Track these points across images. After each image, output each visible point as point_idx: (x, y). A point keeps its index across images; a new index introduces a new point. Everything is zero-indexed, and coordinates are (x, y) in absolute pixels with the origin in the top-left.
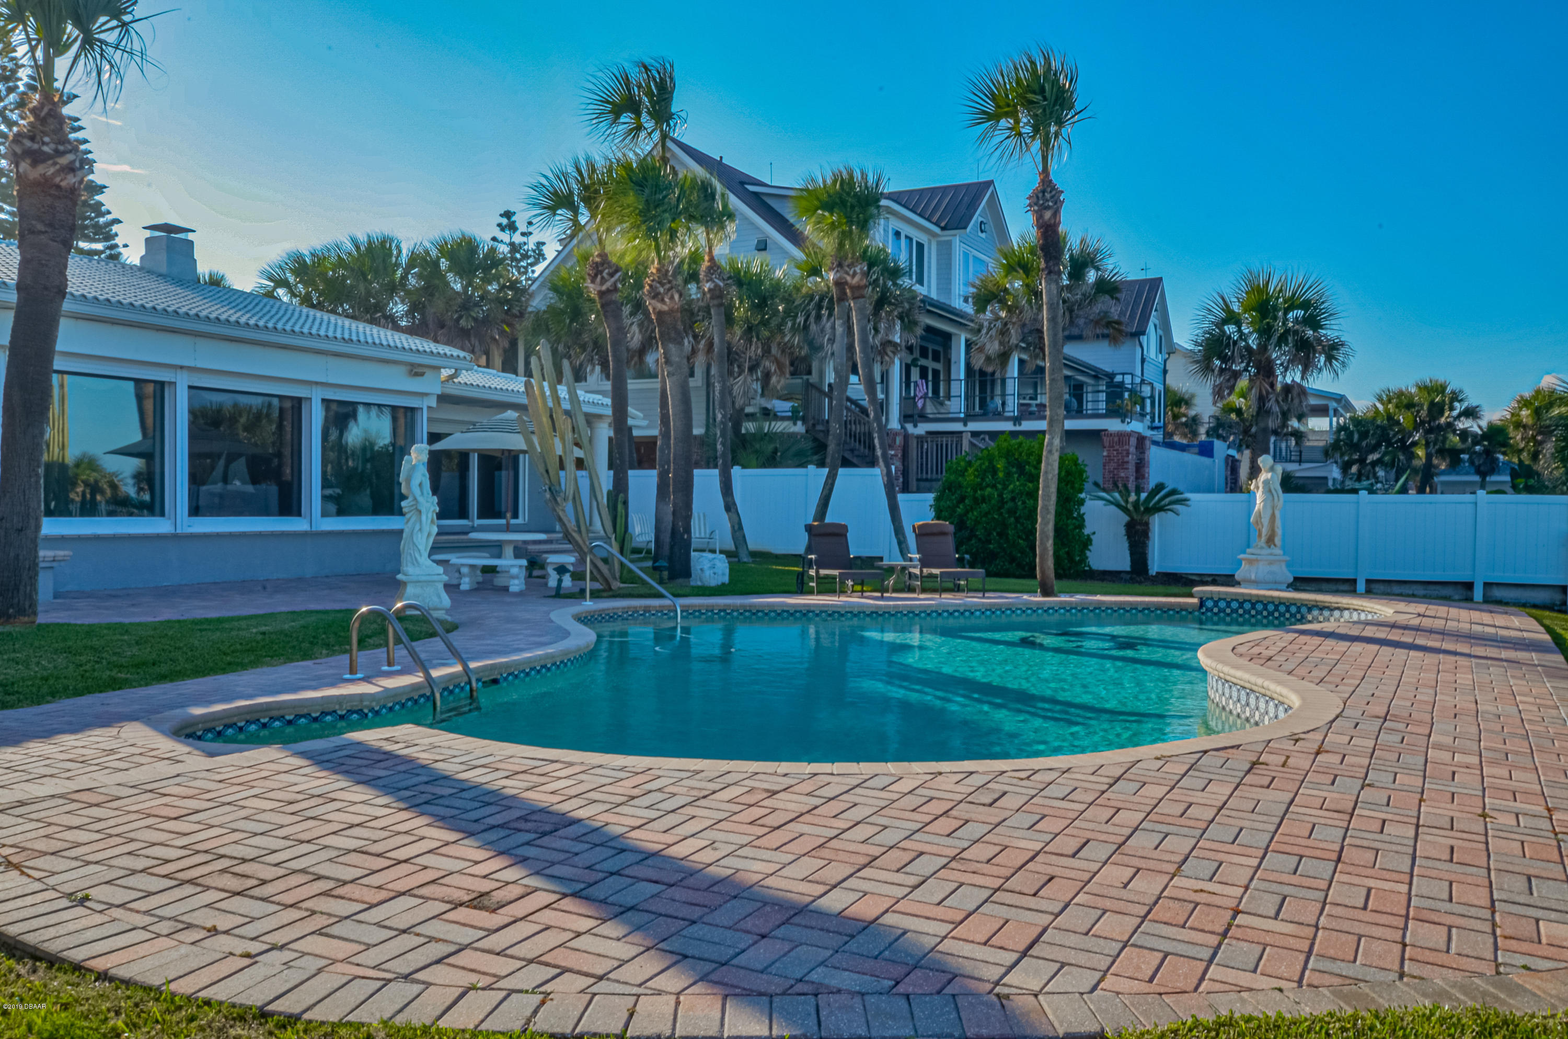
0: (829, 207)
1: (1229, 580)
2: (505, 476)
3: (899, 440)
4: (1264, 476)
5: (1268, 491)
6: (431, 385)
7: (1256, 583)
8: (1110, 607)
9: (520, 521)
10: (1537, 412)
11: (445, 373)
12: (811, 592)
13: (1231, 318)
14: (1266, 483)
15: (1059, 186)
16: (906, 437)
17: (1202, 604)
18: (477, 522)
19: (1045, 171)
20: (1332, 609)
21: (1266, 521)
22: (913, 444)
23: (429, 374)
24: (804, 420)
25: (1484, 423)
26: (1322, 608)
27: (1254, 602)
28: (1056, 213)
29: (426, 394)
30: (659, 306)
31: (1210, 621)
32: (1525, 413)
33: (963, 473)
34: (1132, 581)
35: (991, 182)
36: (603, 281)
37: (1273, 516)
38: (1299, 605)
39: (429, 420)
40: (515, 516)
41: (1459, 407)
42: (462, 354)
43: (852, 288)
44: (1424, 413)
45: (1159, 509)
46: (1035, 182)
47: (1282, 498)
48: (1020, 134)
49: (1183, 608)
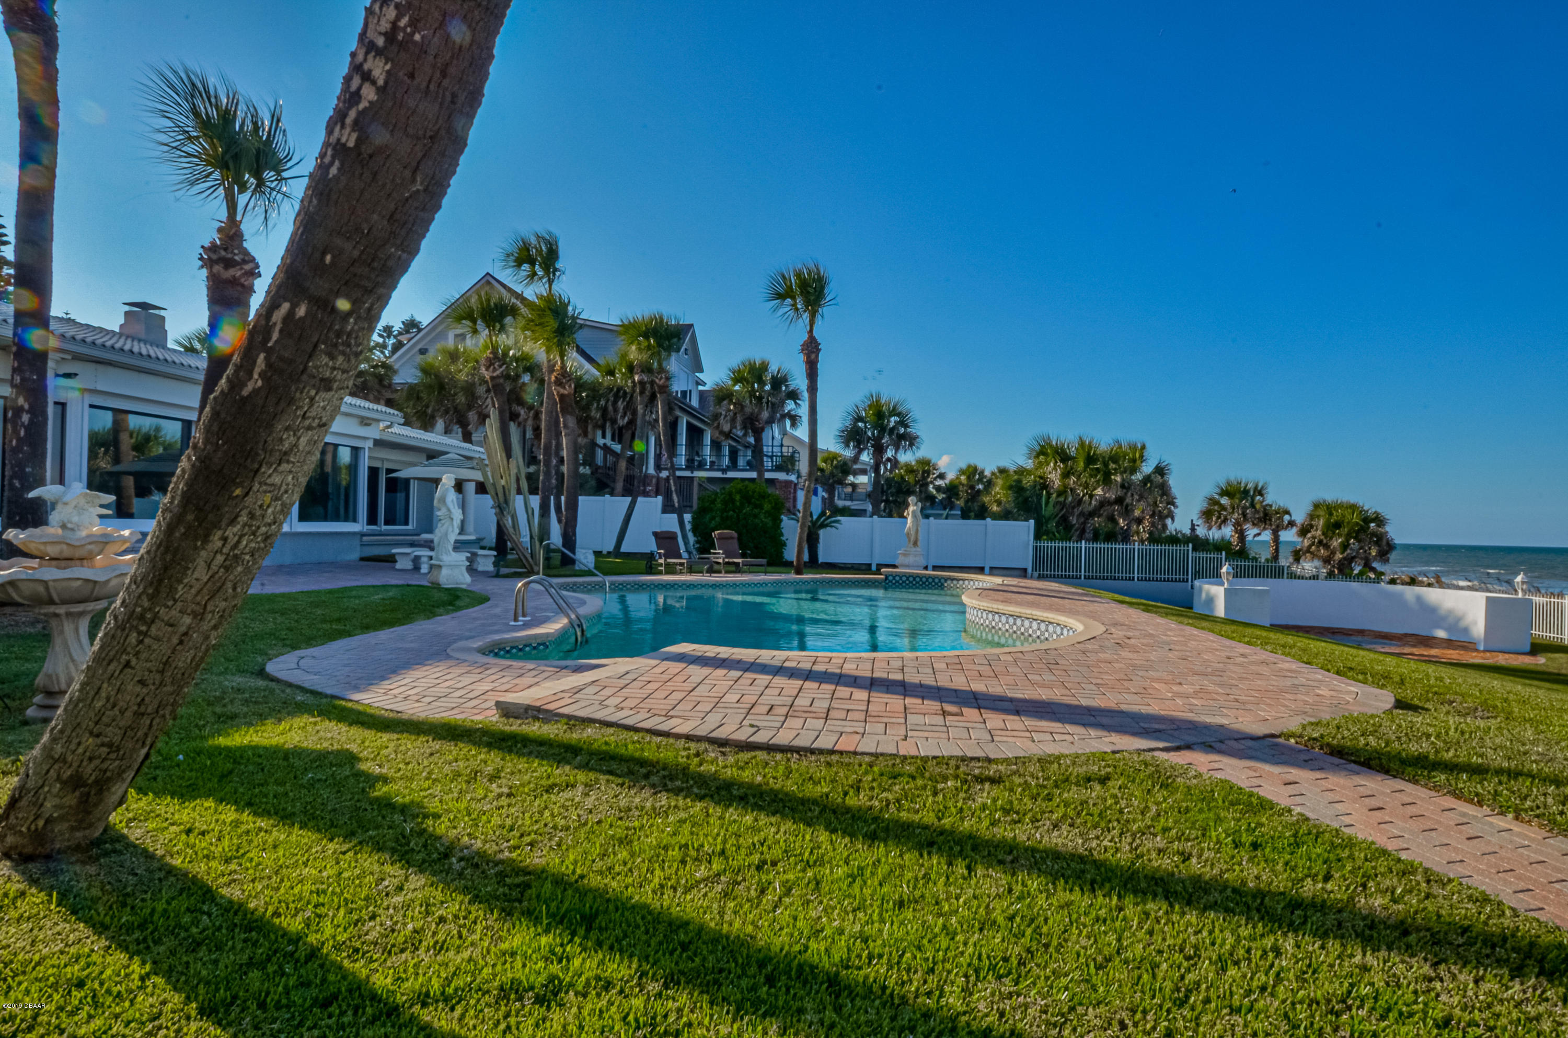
0: (646, 336)
1: (894, 566)
2: (400, 496)
3: (654, 481)
4: (911, 508)
5: (914, 516)
6: (373, 432)
7: (908, 566)
8: (837, 580)
9: (410, 527)
10: (968, 478)
11: (382, 425)
12: (660, 573)
13: (860, 419)
14: (913, 512)
15: (819, 341)
16: (658, 479)
17: (887, 578)
18: (384, 528)
19: (811, 331)
20: (958, 580)
21: (913, 532)
22: (662, 483)
23: (374, 424)
24: (590, 465)
25: (947, 481)
26: (953, 579)
27: (908, 576)
28: (817, 356)
29: (367, 438)
30: (562, 391)
31: (891, 587)
32: (963, 478)
33: (713, 502)
34: (811, 567)
35: (692, 325)
36: (495, 370)
37: (917, 531)
38: (940, 578)
39: (370, 457)
40: (407, 523)
41: (937, 473)
42: (396, 412)
43: (659, 386)
44: (919, 476)
45: (823, 526)
46: (805, 337)
47: (923, 521)
48: (797, 309)
49: (876, 581)
